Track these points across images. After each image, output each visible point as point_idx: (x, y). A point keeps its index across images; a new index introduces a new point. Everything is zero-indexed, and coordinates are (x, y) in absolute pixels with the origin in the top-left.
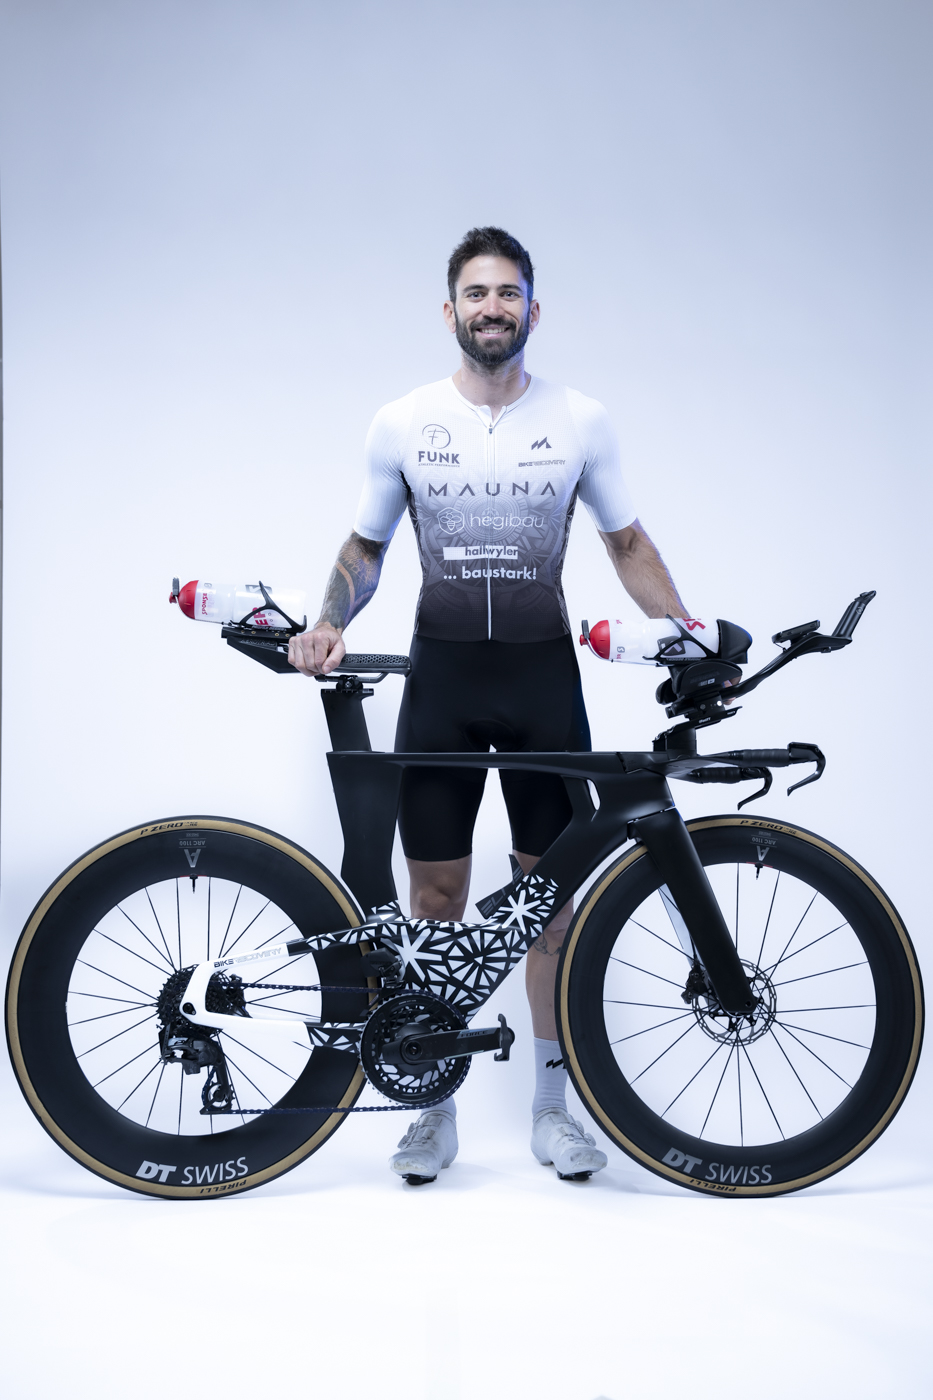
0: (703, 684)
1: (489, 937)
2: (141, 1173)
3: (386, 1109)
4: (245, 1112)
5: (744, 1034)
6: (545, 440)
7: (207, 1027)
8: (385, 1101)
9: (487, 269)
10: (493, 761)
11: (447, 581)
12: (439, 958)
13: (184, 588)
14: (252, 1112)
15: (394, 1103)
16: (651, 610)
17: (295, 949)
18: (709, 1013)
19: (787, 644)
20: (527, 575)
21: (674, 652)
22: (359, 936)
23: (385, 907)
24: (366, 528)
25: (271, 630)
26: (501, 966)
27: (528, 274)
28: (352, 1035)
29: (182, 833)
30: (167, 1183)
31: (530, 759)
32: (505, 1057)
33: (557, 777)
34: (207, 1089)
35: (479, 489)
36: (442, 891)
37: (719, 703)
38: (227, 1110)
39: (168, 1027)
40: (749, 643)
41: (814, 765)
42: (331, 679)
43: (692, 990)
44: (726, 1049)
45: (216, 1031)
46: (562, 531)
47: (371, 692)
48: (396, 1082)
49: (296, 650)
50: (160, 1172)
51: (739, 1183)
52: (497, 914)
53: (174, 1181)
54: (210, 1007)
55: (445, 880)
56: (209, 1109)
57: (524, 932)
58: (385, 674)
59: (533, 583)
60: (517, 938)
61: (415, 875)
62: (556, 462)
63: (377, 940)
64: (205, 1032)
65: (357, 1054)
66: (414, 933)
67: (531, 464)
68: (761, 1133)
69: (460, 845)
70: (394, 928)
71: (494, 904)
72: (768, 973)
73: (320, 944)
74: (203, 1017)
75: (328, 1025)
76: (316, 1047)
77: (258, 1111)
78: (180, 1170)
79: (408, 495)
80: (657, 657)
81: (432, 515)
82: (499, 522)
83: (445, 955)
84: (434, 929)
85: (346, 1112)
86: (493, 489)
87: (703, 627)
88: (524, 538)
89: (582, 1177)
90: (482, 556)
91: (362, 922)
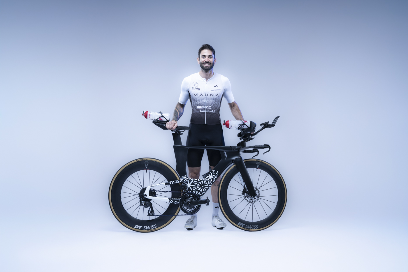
0: (247, 133)
1: (205, 182)
2: (135, 227)
3: (184, 215)
4: (156, 216)
5: (253, 201)
6: (217, 85)
7: (149, 199)
8: (184, 214)
9: (206, 52)
10: (205, 147)
11: (197, 113)
12: (195, 186)
13: (145, 113)
14: (158, 216)
15: (186, 214)
16: (237, 119)
17: (166, 184)
18: (247, 197)
19: (263, 126)
20: (213, 112)
21: (242, 127)
22: (179, 182)
23: (184, 176)
24: (181, 102)
25: (163, 121)
26: (207, 188)
27: (214, 53)
28: (178, 201)
29: (144, 161)
30: (141, 229)
31: (213, 147)
32: (208, 205)
33: (219, 151)
34: (149, 211)
35: (204, 95)
36: (195, 173)
37: (250, 137)
38: (153, 215)
39: (141, 199)
40: (256, 126)
41: (269, 148)
42: (174, 131)
43: (244, 192)
44: (250, 204)
45: (150, 200)
46: (220, 103)
47: (182, 134)
48: (186, 210)
49: (168, 125)
50: (139, 227)
51: (252, 229)
52: (206, 178)
53: (142, 229)
54: (149, 195)
55: (196, 171)
56: (149, 215)
57: (212, 181)
58: (185, 130)
59: (214, 113)
60: (210, 182)
61: (190, 170)
62: (219, 90)
63: (183, 182)
64: (149, 200)
65: (179, 204)
66: (190, 181)
67: (214, 90)
68: (256, 219)
69: (199, 165)
70: (186, 180)
71: (206, 175)
72: (258, 189)
73: (171, 183)
74: (148, 197)
75: (173, 199)
76: (170, 203)
77: (159, 215)
78: (143, 227)
79: (190, 95)
80: (238, 128)
81: (194, 100)
82: (208, 101)
83: (196, 186)
84: (194, 180)
85: (176, 216)
86: (206, 95)
87: (247, 122)
88: (212, 105)
89: (222, 228)
90: (204, 108)
91: (180, 179)
